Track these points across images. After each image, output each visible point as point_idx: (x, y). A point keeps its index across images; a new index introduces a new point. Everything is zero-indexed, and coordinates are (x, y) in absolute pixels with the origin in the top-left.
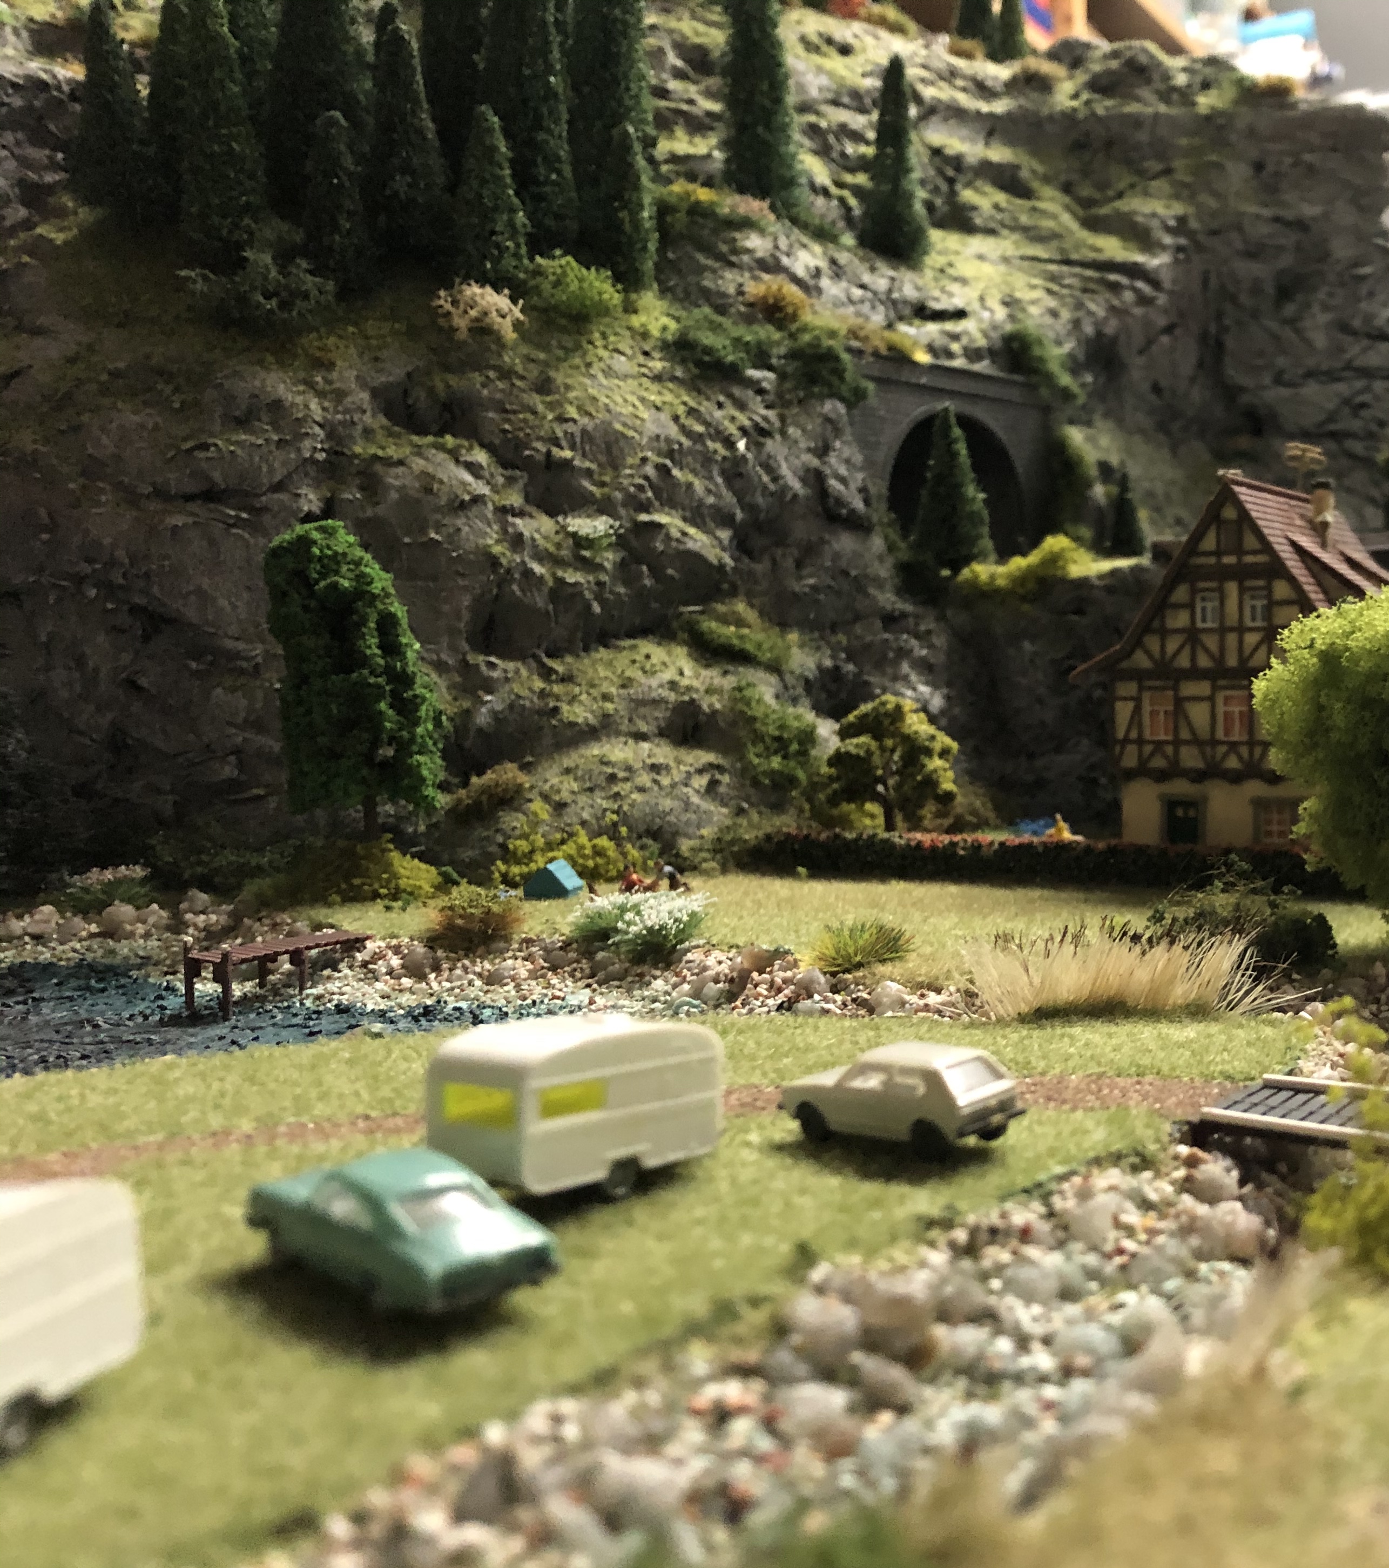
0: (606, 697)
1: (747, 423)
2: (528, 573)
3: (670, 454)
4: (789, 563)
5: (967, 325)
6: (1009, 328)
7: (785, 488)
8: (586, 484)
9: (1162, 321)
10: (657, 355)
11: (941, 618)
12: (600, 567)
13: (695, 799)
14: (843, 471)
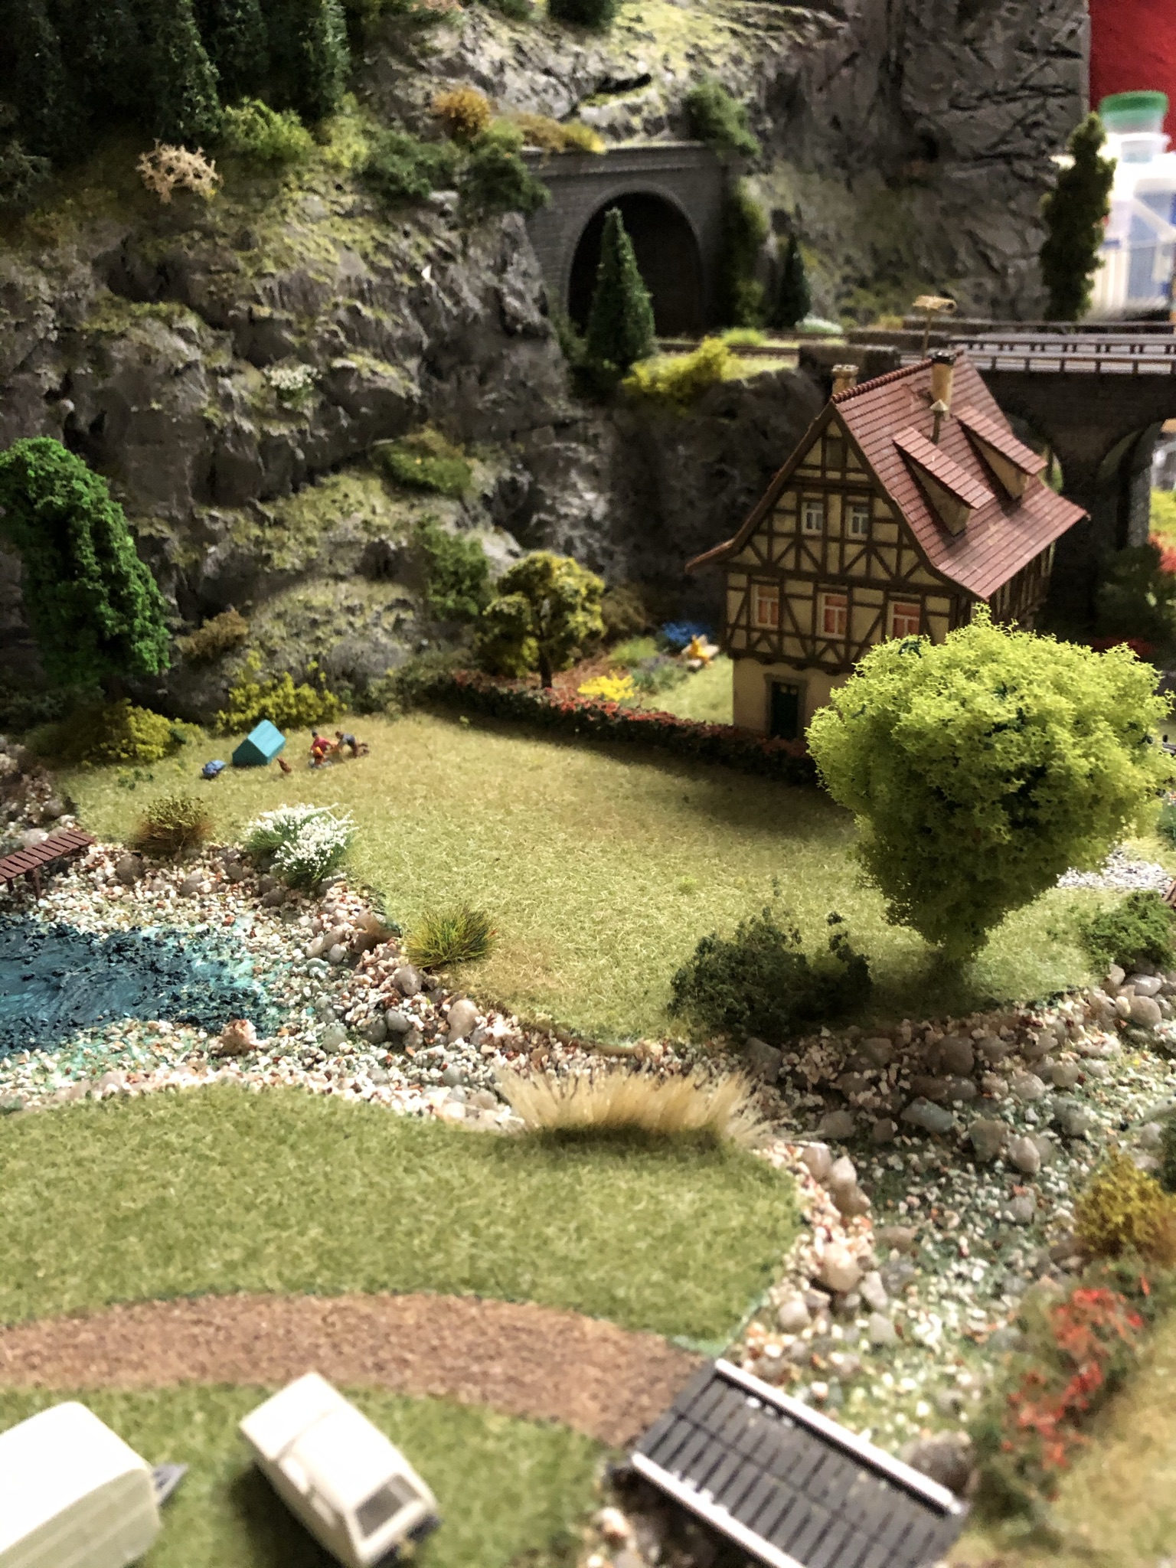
0: (310, 541)
1: (431, 249)
2: (238, 431)
3: (361, 295)
4: (472, 381)
5: (651, 92)
6: (692, 87)
7: (466, 311)
8: (288, 336)
9: (843, 54)
10: (348, 188)
11: (609, 418)
12: (302, 415)
13: (384, 640)
14: (519, 285)
